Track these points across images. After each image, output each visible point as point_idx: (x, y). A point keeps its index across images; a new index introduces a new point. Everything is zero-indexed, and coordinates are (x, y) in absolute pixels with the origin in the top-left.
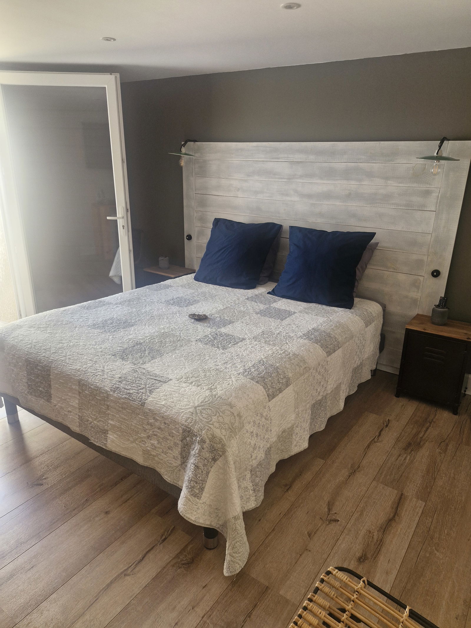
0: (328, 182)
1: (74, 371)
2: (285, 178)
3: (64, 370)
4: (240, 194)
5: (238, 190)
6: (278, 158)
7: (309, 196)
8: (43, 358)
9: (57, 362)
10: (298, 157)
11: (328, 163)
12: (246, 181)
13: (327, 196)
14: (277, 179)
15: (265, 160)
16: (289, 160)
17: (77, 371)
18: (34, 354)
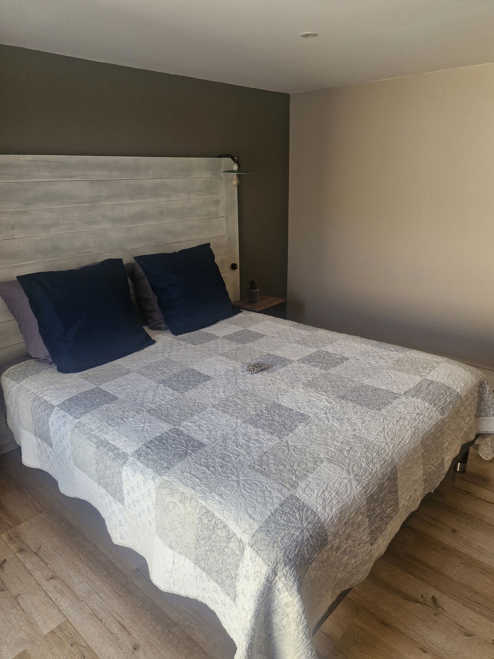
0: (139, 201)
1: (413, 439)
2: (86, 202)
3: (407, 450)
4: (18, 233)
5: (13, 227)
6: (72, 177)
7: (122, 220)
8: (383, 469)
9: (395, 453)
10: (99, 174)
11: (134, 180)
12: (25, 212)
13: (141, 216)
14: (76, 204)
15: (52, 180)
16: (87, 178)
17: (414, 435)
18: (372, 480)
